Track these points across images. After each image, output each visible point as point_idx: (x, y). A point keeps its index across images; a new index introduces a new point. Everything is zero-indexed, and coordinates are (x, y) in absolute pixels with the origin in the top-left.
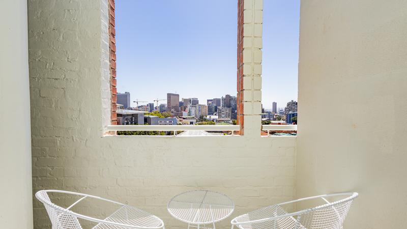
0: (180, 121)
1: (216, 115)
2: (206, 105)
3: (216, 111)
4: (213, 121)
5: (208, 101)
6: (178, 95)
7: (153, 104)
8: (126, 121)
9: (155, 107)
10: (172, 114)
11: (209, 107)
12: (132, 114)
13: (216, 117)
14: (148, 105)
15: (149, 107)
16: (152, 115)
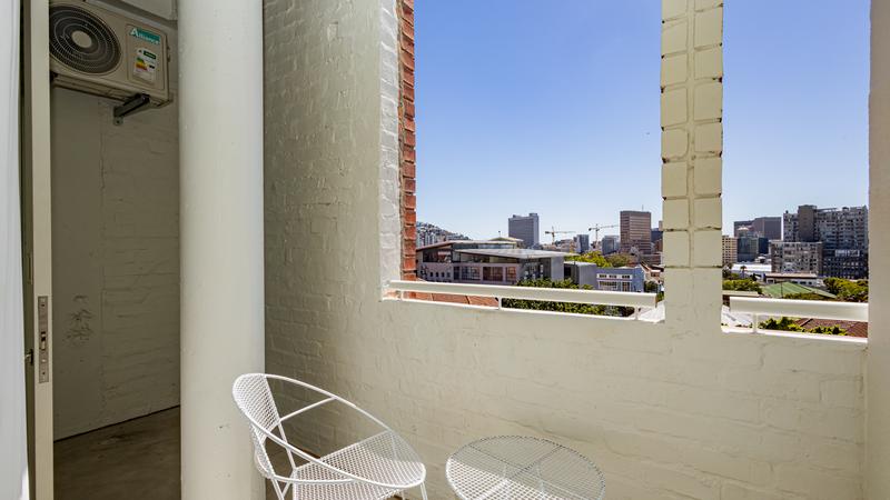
0: (654, 275)
1: (762, 262)
2: (732, 235)
3: (763, 250)
4: (753, 277)
5: (737, 224)
6: (648, 215)
7: (587, 237)
8: (527, 273)
9: (591, 242)
10: (632, 259)
11: (739, 240)
12: (540, 259)
13: (767, 268)
14: (575, 239)
15: (578, 244)
16: (583, 260)
